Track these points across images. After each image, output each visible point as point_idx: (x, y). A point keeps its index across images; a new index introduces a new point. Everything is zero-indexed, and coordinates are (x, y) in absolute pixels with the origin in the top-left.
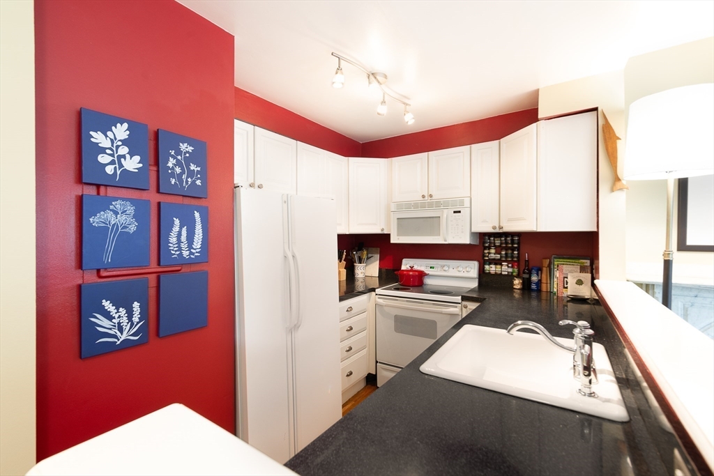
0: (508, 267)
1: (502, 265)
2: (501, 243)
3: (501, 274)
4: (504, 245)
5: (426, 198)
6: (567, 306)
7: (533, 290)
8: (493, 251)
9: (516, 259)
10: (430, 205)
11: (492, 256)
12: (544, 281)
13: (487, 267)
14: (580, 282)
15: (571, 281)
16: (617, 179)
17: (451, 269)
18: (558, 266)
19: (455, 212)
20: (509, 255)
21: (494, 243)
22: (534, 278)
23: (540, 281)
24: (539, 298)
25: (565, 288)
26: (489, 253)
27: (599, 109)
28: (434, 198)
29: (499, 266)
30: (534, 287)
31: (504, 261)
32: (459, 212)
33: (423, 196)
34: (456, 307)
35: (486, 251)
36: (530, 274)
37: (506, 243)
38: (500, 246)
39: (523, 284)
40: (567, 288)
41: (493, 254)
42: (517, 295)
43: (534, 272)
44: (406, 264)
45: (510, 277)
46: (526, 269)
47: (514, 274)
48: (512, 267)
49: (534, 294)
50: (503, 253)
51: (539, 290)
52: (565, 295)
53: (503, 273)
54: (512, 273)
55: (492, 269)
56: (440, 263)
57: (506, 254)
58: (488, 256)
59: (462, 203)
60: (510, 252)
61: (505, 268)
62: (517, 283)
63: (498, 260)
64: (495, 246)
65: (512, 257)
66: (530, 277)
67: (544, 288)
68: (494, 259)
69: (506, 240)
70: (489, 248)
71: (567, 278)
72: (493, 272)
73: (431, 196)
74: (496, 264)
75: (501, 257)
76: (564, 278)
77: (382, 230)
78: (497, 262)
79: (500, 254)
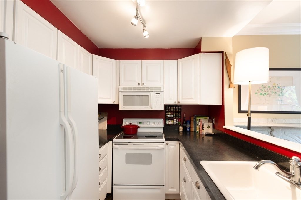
0: (177, 121)
1: (174, 120)
2: (174, 110)
3: (173, 124)
4: (175, 111)
5: (140, 85)
6: (204, 138)
7: (187, 131)
8: (170, 113)
9: (180, 117)
10: (143, 89)
11: (170, 116)
12: (192, 127)
13: (167, 121)
14: (209, 127)
15: (206, 126)
16: (230, 83)
17: (151, 123)
18: (200, 120)
19: (156, 94)
20: (177, 115)
21: (171, 110)
22: (188, 126)
23: (190, 127)
24: (190, 135)
25: (203, 130)
26: (168, 115)
27: (224, 52)
28: (144, 85)
29: (172, 121)
30: (188, 130)
31: (175, 118)
32: (159, 94)
33: (139, 84)
34: (163, 145)
35: (167, 114)
36: (186, 124)
37: (176, 110)
38: (173, 111)
39: (183, 129)
40: (204, 129)
41: (170, 115)
42: (181, 134)
43: (188, 123)
44: (126, 122)
45: (178, 126)
46: (184, 122)
47: (179, 124)
48: (178, 121)
49: (188, 133)
50: (175, 114)
51: (190, 131)
52: (203, 133)
53: (175, 124)
54: (178, 124)
55: (169, 122)
56: (144, 120)
57: (176, 115)
58: (168, 116)
59: (160, 89)
60: (177, 114)
61: (175, 121)
62: (181, 128)
63: (173, 118)
64: (171, 111)
65: (178, 116)
66: (186, 125)
67: (192, 130)
68: (171, 117)
69: (176, 108)
70: (168, 112)
71: (204, 125)
72: (170, 124)
73: (143, 84)
74: (171, 120)
75: (174, 116)
76: (203, 125)
77: (114, 102)
78: (172, 119)
79: (173, 115)
